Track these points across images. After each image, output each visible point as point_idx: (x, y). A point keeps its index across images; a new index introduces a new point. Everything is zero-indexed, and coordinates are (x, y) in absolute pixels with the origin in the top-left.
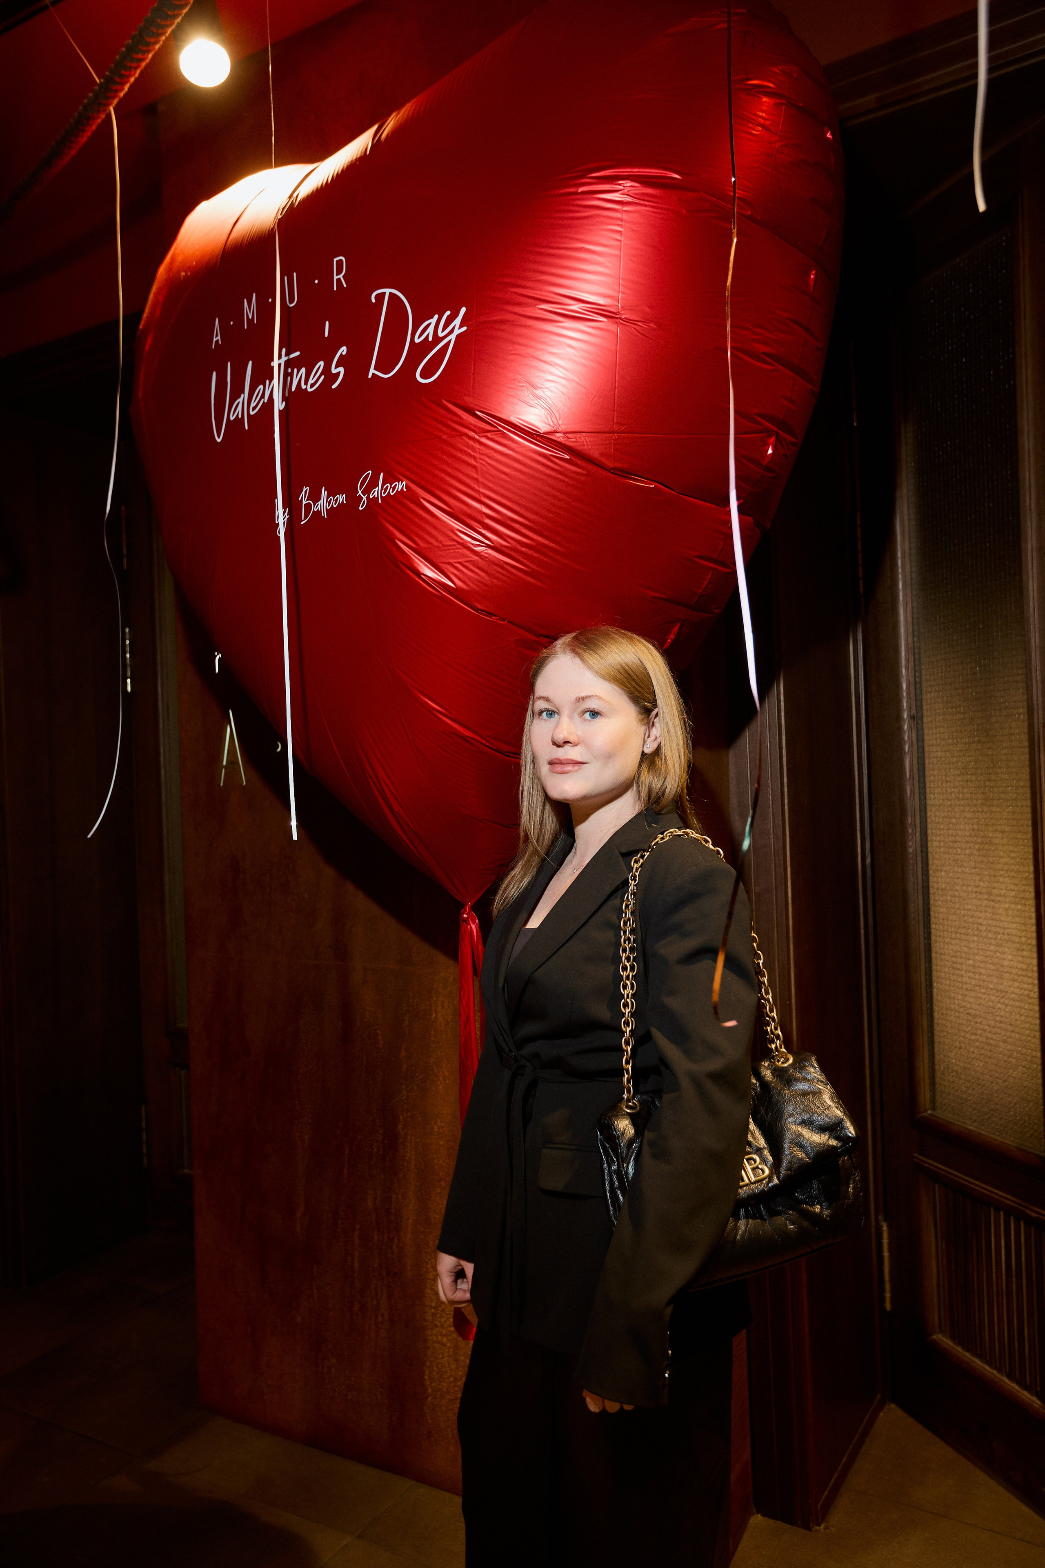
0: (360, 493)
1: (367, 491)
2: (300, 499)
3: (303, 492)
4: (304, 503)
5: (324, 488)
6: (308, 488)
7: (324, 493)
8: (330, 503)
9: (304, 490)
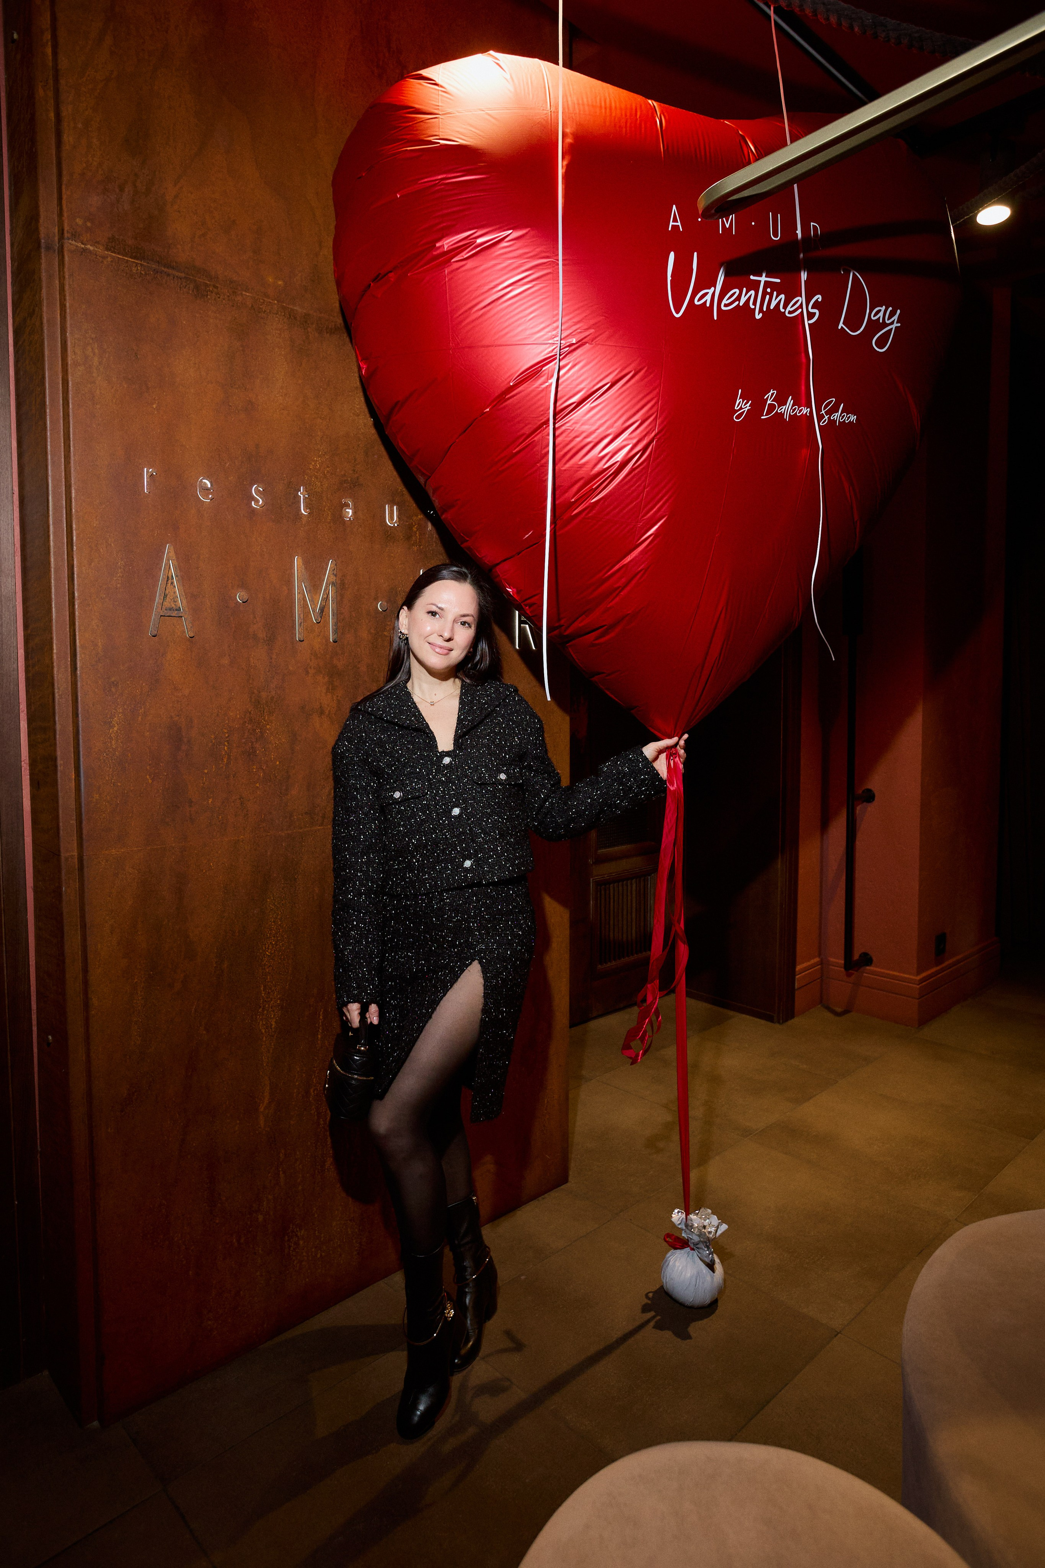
0: (823, 412)
1: (829, 413)
2: (765, 398)
3: (770, 394)
4: (769, 402)
5: (791, 397)
6: (775, 391)
7: (790, 402)
8: (794, 410)
9: (772, 392)
